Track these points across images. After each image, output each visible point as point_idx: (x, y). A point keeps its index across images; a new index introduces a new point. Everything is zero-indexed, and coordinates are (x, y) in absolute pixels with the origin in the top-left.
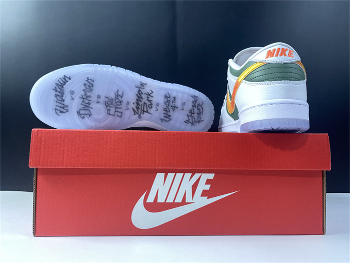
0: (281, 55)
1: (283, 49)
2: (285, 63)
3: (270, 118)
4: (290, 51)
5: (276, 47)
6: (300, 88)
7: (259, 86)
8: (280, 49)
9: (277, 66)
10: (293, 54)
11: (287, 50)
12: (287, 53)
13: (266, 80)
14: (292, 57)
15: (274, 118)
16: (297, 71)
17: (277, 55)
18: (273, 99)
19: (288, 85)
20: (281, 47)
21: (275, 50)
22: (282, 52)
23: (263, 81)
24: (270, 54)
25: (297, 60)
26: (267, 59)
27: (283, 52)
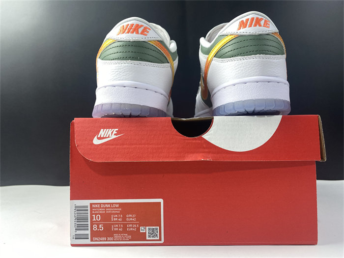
0: (255, 25)
1: (257, 18)
2: (260, 35)
3: (243, 100)
4: (265, 20)
5: (250, 17)
6: (279, 64)
7: (231, 62)
8: (254, 18)
9: (251, 38)
10: (269, 25)
11: (261, 19)
12: (262, 22)
13: (238, 55)
14: (268, 27)
15: (248, 99)
16: (275, 44)
17: (250, 26)
18: (248, 76)
19: (265, 60)
20: (255, 16)
21: (248, 20)
22: (256, 22)
23: (235, 56)
24: (243, 25)
25: (274, 31)
26: (239, 31)
27: (258, 22)
